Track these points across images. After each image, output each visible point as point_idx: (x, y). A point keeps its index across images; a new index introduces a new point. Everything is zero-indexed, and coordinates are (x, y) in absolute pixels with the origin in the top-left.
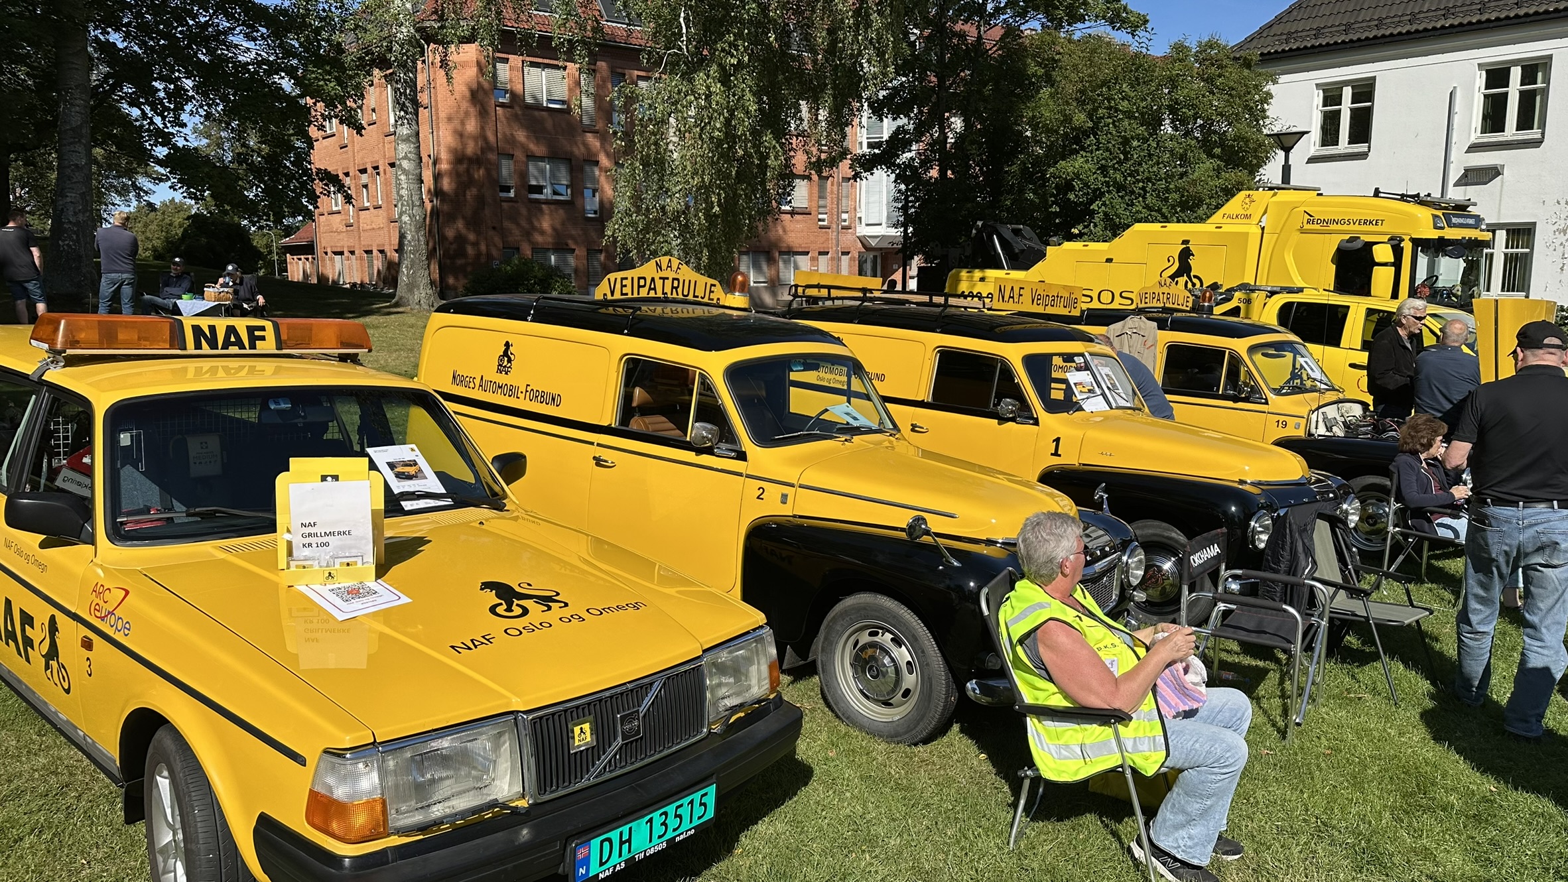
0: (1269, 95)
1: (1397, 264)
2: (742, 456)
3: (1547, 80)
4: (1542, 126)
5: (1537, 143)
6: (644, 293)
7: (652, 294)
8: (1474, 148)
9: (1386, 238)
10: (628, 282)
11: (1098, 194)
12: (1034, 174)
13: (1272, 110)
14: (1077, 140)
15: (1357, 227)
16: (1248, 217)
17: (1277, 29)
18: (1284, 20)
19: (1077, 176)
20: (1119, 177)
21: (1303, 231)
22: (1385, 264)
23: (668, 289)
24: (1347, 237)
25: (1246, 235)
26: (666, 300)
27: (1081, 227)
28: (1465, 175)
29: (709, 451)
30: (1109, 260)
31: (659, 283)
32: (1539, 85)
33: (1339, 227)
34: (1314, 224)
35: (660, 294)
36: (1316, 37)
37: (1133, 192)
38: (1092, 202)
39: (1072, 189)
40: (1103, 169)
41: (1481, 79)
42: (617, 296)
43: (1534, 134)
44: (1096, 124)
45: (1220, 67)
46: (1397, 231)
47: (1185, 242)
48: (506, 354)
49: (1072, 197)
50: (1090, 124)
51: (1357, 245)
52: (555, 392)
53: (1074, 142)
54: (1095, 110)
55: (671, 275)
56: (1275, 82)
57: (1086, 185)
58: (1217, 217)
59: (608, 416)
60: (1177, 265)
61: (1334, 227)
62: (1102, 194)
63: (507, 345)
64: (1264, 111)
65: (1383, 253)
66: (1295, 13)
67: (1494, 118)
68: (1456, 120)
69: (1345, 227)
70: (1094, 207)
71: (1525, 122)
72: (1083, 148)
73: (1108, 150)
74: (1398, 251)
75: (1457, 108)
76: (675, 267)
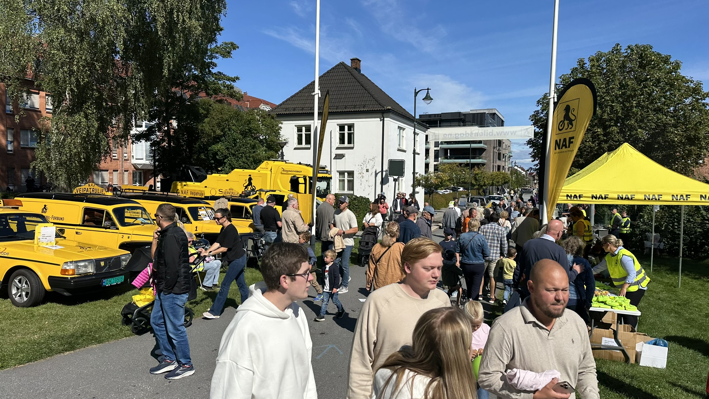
0: (281, 128)
1: (305, 183)
2: (118, 229)
3: (354, 130)
4: (354, 143)
5: (352, 148)
6: (85, 192)
7: (87, 192)
8: (338, 148)
9: (302, 176)
10: (81, 189)
11: (226, 157)
12: (205, 149)
13: (282, 132)
14: (219, 139)
15: (295, 173)
16: (267, 168)
17: (283, 106)
18: (285, 103)
19: (219, 150)
20: (233, 152)
21: (282, 173)
22: (302, 184)
23: (91, 191)
24: (293, 175)
25: (266, 174)
26: (91, 194)
27: (221, 168)
28: (336, 156)
29: (109, 228)
30: (227, 180)
31: (89, 189)
32: (352, 132)
33: (291, 173)
34: (285, 172)
35: (89, 193)
36: (294, 110)
37: (238, 157)
38: (224, 159)
39: (217, 155)
40: (228, 148)
41: (338, 128)
42: (79, 193)
43: (351, 145)
44: (224, 133)
45: (264, 118)
46: (305, 174)
47: (250, 175)
48: (45, 208)
49: (218, 157)
50: (222, 133)
51: (295, 178)
52: (62, 217)
53: (217, 139)
54: (224, 129)
55: (92, 187)
56: (282, 123)
57: (222, 153)
58: (258, 168)
59: (80, 222)
60: (248, 182)
61: (289, 172)
62: (228, 157)
63: (45, 206)
64: (279, 132)
65: (301, 180)
66: (288, 102)
67: (342, 141)
68: (333, 140)
69: (292, 173)
70: (225, 161)
71: (349, 142)
72: (221, 141)
73: (229, 142)
74: (305, 180)
75: (332, 136)
76: (93, 185)
